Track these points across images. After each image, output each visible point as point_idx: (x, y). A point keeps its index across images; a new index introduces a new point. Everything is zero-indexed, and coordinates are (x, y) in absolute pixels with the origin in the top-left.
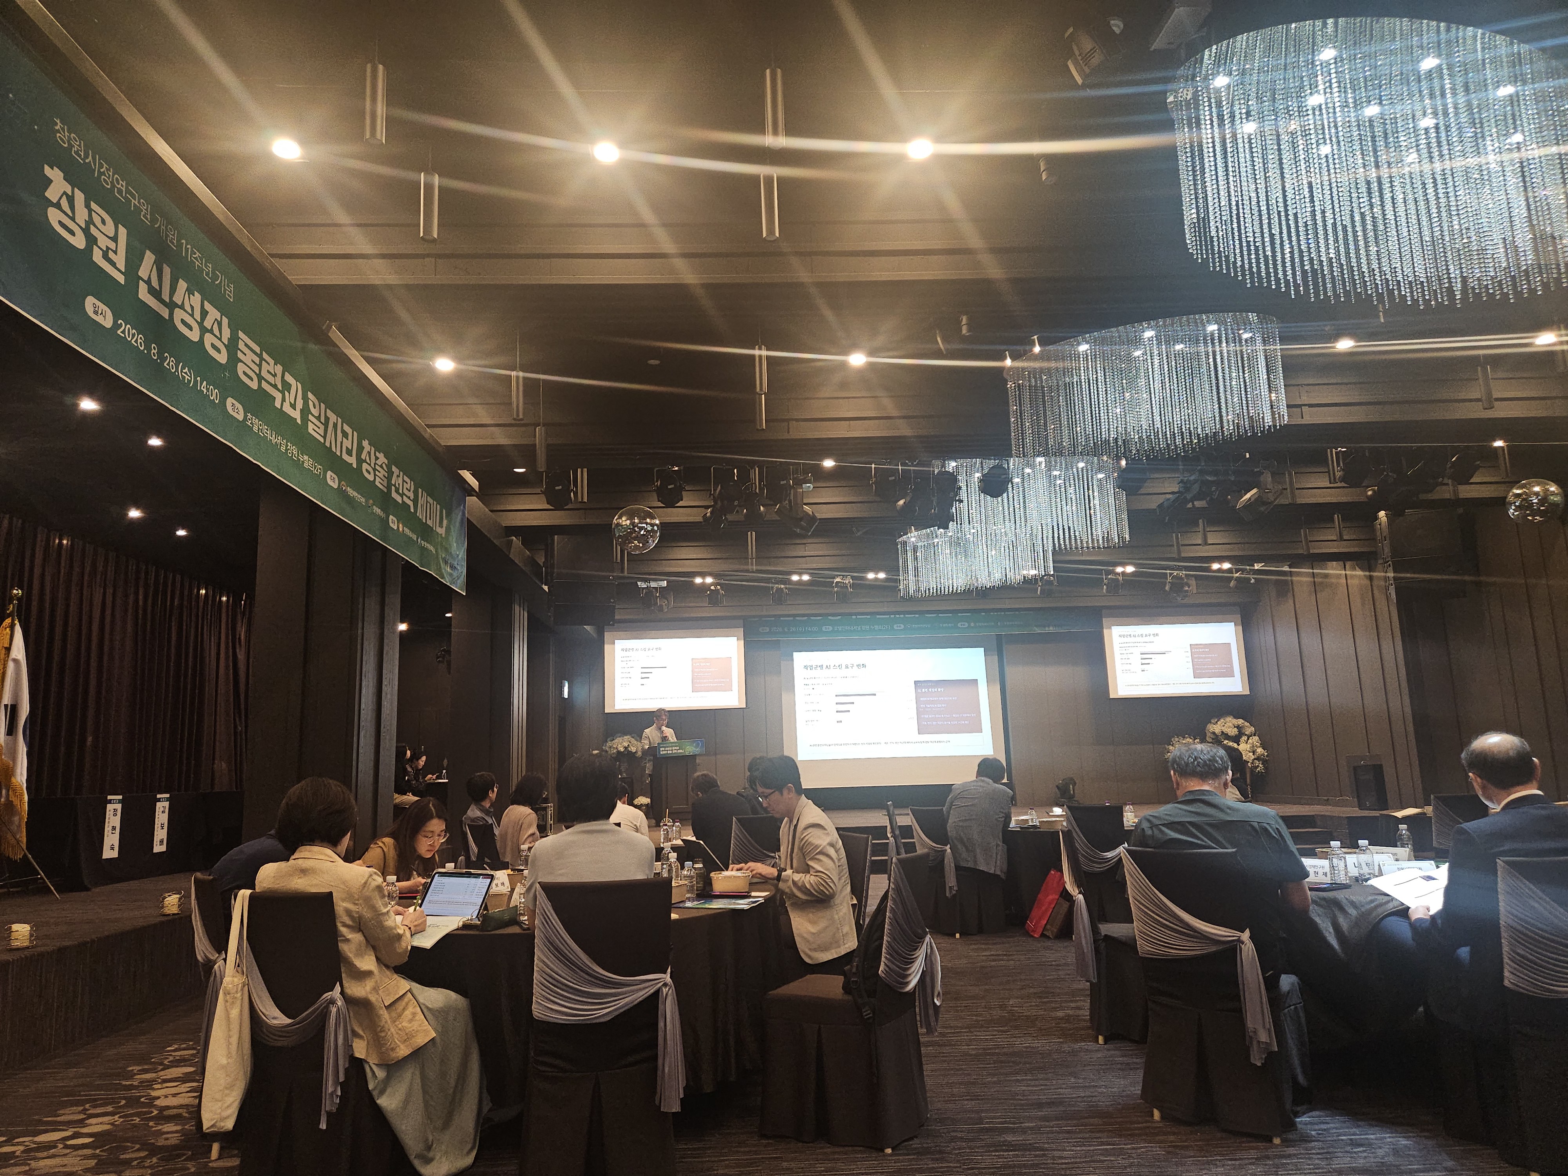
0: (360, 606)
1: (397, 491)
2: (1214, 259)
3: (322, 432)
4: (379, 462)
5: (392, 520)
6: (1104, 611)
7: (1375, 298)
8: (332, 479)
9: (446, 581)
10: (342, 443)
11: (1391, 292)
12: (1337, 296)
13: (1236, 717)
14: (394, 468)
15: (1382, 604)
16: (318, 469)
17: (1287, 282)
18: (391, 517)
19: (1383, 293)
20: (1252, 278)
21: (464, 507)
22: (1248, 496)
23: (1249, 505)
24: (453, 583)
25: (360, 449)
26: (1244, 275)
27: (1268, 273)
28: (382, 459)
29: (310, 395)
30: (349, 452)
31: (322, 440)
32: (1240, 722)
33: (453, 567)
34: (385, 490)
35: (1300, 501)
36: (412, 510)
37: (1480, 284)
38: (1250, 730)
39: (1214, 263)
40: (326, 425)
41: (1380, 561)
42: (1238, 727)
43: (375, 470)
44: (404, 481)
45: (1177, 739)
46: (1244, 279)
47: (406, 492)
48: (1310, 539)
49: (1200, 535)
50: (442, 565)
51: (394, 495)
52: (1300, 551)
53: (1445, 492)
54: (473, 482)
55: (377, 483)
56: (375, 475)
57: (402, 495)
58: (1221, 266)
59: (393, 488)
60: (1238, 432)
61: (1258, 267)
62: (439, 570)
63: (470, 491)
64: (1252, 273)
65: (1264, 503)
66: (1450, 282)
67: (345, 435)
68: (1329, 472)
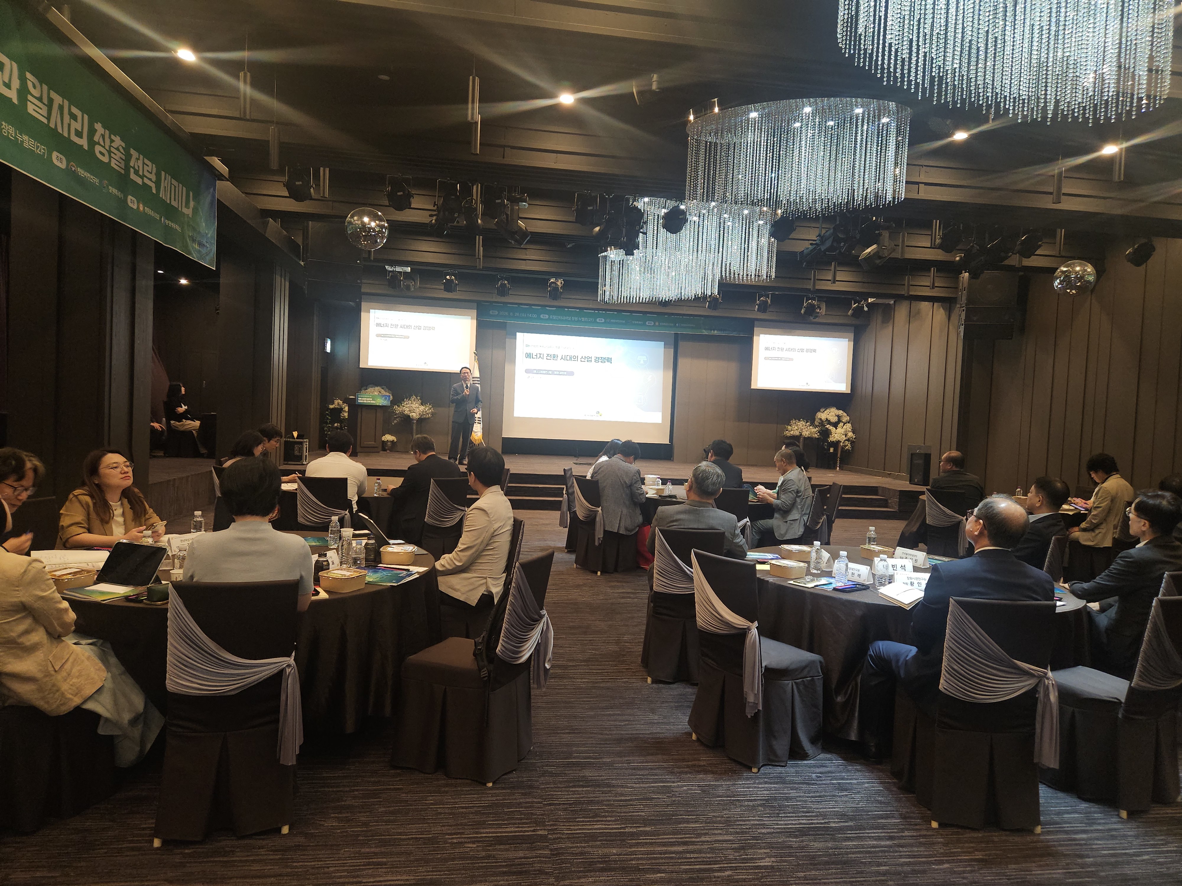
0: (109, 273)
1: (136, 172)
2: (859, 54)
3: (44, 112)
4: (114, 145)
5: (132, 202)
6: (756, 323)
7: (984, 108)
8: (58, 160)
9: (194, 257)
10: (69, 125)
11: (998, 104)
12: (955, 103)
13: (838, 409)
14: (132, 151)
15: (953, 337)
16: (41, 150)
17: (917, 84)
18: (130, 197)
19: (992, 104)
20: (889, 77)
21: (214, 190)
22: (869, 250)
23: (869, 257)
24: (201, 258)
25: (92, 132)
26: (882, 73)
27: (902, 74)
28: (118, 141)
29: (28, 75)
30: (79, 134)
31: (45, 121)
32: (840, 412)
33: (200, 244)
34: (123, 172)
35: (907, 256)
36: (154, 191)
37: (1068, 107)
38: (845, 418)
39: (859, 59)
40: (50, 106)
41: (958, 306)
42: (838, 416)
43: (109, 152)
44: (144, 163)
45: (794, 422)
46: (882, 77)
47: (146, 174)
48: (911, 283)
49: (832, 272)
50: (189, 242)
51: (133, 176)
52: (903, 293)
53: (1014, 260)
54: (223, 169)
55: (113, 165)
56: (110, 157)
57: (142, 177)
58: (864, 62)
59: (132, 170)
60: (865, 203)
61: (895, 68)
62: (186, 247)
63: (220, 177)
64: (889, 72)
65: (880, 258)
66: (1045, 102)
67: (74, 117)
68: (931, 235)
